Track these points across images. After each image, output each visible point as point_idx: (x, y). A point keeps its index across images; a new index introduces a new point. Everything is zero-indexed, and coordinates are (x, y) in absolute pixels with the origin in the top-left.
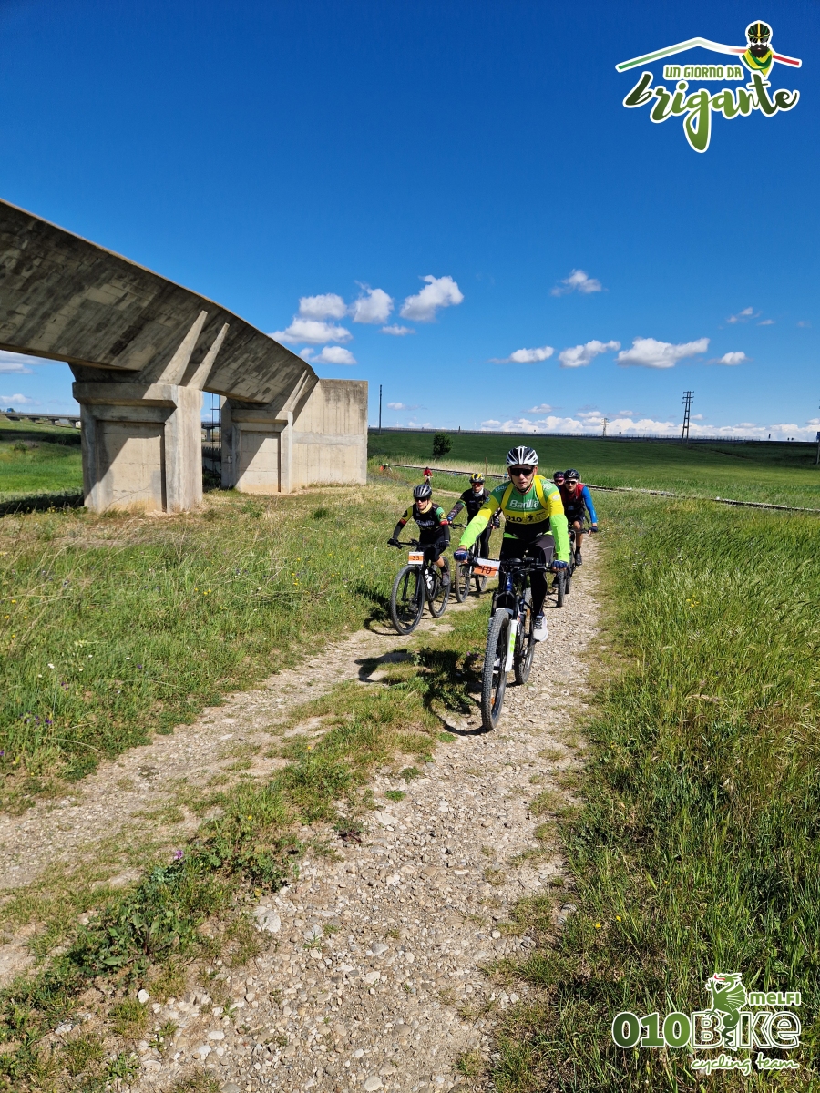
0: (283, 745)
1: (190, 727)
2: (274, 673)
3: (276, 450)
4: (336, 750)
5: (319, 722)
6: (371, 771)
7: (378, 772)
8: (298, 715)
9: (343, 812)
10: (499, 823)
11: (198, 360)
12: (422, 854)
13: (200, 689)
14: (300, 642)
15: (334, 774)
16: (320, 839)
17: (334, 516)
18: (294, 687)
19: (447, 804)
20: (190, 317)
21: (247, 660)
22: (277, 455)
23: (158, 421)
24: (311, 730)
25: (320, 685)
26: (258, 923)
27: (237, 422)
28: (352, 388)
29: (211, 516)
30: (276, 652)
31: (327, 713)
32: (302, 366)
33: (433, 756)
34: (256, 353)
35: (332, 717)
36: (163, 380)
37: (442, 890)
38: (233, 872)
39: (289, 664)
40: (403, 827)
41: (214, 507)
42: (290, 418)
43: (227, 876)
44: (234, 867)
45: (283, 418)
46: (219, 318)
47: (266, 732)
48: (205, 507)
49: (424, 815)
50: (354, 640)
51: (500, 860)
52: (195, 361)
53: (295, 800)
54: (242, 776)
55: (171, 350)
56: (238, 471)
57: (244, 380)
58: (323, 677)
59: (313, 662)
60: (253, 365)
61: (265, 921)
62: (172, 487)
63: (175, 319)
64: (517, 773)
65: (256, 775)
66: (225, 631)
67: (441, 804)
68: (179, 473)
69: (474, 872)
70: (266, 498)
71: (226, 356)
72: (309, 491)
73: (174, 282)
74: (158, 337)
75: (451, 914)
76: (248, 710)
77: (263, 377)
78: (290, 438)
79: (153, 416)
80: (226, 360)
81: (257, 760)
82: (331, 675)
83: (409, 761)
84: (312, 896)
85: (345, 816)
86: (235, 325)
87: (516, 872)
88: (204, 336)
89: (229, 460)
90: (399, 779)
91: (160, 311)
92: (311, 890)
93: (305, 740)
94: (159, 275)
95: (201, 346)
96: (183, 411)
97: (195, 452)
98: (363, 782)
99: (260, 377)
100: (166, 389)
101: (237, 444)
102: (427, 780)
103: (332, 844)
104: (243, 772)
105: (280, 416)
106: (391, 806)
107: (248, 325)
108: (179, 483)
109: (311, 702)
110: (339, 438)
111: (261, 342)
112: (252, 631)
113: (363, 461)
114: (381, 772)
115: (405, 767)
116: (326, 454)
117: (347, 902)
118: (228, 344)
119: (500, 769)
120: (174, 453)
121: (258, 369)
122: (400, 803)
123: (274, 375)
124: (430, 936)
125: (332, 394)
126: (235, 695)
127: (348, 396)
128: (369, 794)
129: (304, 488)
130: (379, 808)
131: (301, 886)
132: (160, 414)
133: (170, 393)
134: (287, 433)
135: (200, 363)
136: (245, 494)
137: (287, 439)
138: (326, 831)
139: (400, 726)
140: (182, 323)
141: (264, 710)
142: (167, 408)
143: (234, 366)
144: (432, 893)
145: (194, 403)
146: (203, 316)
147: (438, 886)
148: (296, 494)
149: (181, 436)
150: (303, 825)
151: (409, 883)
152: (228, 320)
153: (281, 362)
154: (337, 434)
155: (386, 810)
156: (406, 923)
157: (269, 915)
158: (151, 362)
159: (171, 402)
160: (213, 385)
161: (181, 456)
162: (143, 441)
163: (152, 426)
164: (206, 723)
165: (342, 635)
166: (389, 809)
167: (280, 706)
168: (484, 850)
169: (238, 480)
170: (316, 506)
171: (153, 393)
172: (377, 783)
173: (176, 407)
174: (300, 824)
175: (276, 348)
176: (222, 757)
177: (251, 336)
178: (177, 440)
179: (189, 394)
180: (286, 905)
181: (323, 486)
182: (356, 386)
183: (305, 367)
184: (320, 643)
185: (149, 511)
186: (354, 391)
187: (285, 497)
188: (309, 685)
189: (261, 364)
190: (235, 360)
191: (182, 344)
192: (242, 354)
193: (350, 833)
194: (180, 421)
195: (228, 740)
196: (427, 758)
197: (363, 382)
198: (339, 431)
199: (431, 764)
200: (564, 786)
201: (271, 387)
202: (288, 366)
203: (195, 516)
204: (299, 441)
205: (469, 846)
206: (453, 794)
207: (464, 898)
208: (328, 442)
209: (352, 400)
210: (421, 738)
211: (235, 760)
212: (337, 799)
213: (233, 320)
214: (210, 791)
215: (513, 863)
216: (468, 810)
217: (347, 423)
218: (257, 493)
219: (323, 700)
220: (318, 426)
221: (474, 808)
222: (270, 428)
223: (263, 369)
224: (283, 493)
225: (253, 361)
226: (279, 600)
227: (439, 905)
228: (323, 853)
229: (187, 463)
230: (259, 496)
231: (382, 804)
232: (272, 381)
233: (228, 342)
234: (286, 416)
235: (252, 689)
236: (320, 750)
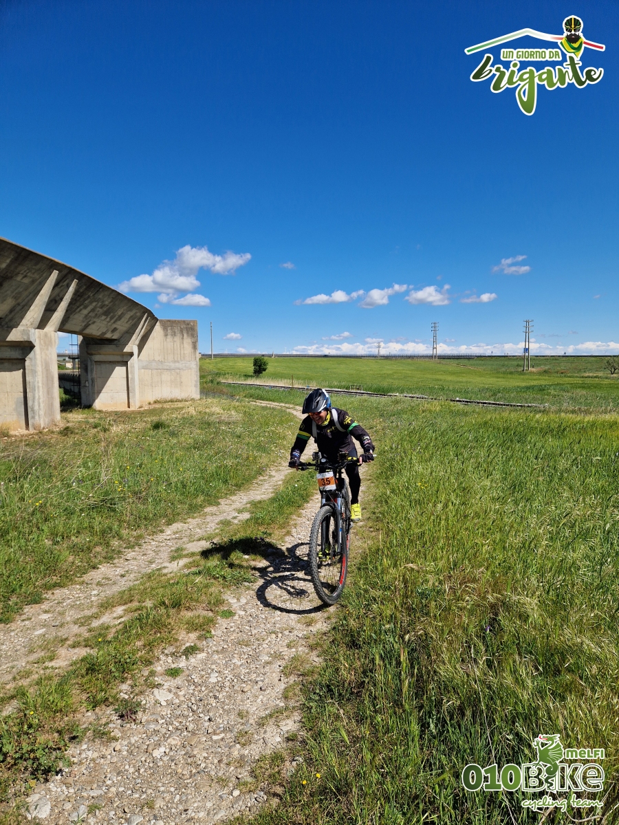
0: (87, 635)
1: (8, 626)
2: (94, 568)
3: (125, 376)
4: (130, 636)
5: (123, 610)
6: (157, 652)
7: (163, 653)
8: (106, 606)
9: (126, 693)
10: (257, 687)
11: (53, 308)
12: (188, 724)
13: (23, 590)
14: (120, 538)
15: (122, 660)
16: (101, 722)
17: (169, 427)
18: (108, 579)
19: (217, 675)
20: (45, 275)
21: (71, 559)
22: (126, 379)
23: (20, 357)
24: (115, 618)
25: (131, 576)
26: (29, 812)
27: (92, 354)
28: (185, 326)
29: (66, 431)
30: (98, 549)
31: (131, 601)
32: (142, 310)
33: (213, 632)
34: (103, 302)
35: (135, 604)
36: (22, 325)
37: (198, 756)
38: (15, 764)
39: (108, 559)
40: (177, 701)
41: (70, 425)
42: (136, 351)
43: (9, 769)
44: (16, 759)
45: (129, 351)
46: (70, 275)
47: (75, 623)
48: (62, 425)
49: (196, 687)
50: (169, 532)
51: (251, 721)
52: (50, 309)
53: (85, 687)
54: (46, 668)
55: (28, 301)
56: (94, 393)
57: (94, 323)
58: (136, 568)
59: (130, 554)
60: (101, 311)
61: (36, 809)
62: (33, 410)
63: (31, 277)
64: (278, 640)
65: (57, 666)
66: (54, 534)
67: (212, 675)
68: (39, 399)
69: (228, 735)
70: (116, 413)
71: (78, 304)
72: (152, 407)
73: (27, 248)
74: (17, 291)
75: (202, 779)
76: (65, 604)
77: (111, 319)
78: (136, 366)
79: (15, 354)
80: (78, 307)
81: (62, 652)
82: (143, 566)
83: (190, 639)
84: (83, 778)
85: (126, 697)
86: (84, 281)
87: (262, 732)
88: (57, 290)
89: (87, 385)
90: (180, 656)
91: (17, 271)
92: (85, 771)
93: (107, 628)
94: (14, 243)
95: (55, 297)
96: (41, 349)
97: (53, 381)
98: (149, 663)
99: (108, 319)
100: (26, 332)
101: (92, 372)
102: (202, 656)
103: (111, 725)
104: (47, 664)
105: (127, 349)
106: (170, 683)
107: (94, 280)
108: (39, 406)
109: (120, 593)
110: (177, 364)
111: (106, 293)
112: (78, 532)
113: (196, 381)
114: (166, 651)
115: (188, 645)
116: (166, 377)
117: (115, 780)
118: (77, 296)
119: (266, 638)
120: (33, 383)
121: (106, 313)
122: (178, 678)
123: (120, 318)
124: (181, 803)
125: (169, 331)
126: (55, 592)
127: (182, 331)
128: (152, 673)
129: (150, 404)
130: (159, 686)
131: (76, 768)
132: (21, 352)
133: (29, 335)
134: (133, 362)
135: (55, 310)
136: (100, 411)
137: (134, 366)
138: (108, 713)
139: (188, 609)
140: (37, 280)
141: (78, 603)
142: (27, 347)
143: (85, 312)
144: (189, 760)
145: (50, 341)
146: (55, 275)
147: (195, 753)
148: (142, 409)
149: (39, 369)
150: (87, 711)
151: (172, 754)
152: (77, 277)
153: (125, 308)
154: (175, 362)
155: (164, 687)
156: (163, 792)
157: (40, 802)
158: (11, 311)
159: (31, 342)
160: (65, 327)
161: (40, 385)
162: (7, 374)
163: (14, 361)
164: (23, 620)
165: (159, 528)
166: (166, 685)
167: (93, 598)
168: (240, 715)
169: (94, 401)
170: (155, 419)
171: (15, 335)
172: (161, 662)
173: (34, 347)
174: (85, 710)
175: (120, 297)
176: (31, 651)
177: (98, 289)
178: (36, 372)
179: (46, 335)
180: (59, 789)
181: (166, 402)
182: (188, 324)
183: (145, 311)
184: (140, 537)
185: (14, 430)
186: (187, 328)
187: (133, 412)
188: (122, 576)
189: (108, 309)
190: (85, 307)
191: (38, 297)
192: (91, 303)
193: (128, 712)
194: (38, 357)
195: (41, 635)
196: (208, 635)
197: (194, 321)
198: (176, 359)
199: (210, 639)
200: (312, 648)
201: (118, 327)
202: (131, 310)
203: (53, 432)
204: (145, 368)
205: (228, 712)
206: (223, 665)
207: (216, 761)
208: (168, 368)
209: (185, 335)
210: (204, 617)
211: (43, 654)
212: (123, 682)
213: (81, 277)
214: (13, 686)
215: (261, 723)
216: (233, 678)
217: (182, 352)
218: (110, 410)
219: (130, 590)
220: (159, 355)
221: (238, 676)
222: (118, 358)
223: (110, 313)
224: (132, 409)
225: (101, 308)
226: (106, 505)
227: (194, 771)
228: (102, 735)
229: (45, 390)
230: (110, 413)
231: (161, 682)
232: (119, 323)
233: (78, 294)
234: (132, 349)
235: (72, 585)
236: (116, 638)
